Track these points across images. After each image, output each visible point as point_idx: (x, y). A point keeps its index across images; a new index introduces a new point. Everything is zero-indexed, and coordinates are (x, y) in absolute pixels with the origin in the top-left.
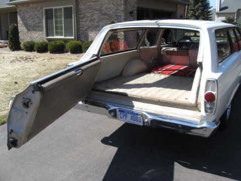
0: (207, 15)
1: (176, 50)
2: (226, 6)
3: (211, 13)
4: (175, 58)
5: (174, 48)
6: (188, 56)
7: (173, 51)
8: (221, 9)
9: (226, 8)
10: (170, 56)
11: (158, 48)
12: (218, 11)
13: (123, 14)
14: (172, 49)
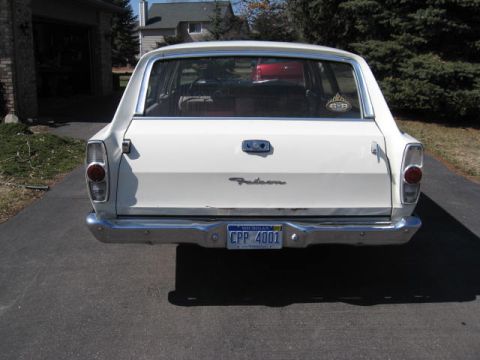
0: (127, 32)
1: (210, 100)
2: (158, 15)
3: (135, 29)
5: (205, 97)
7: (205, 103)
8: (149, 22)
9: (157, 19)
11: (170, 99)
12: (144, 24)
13: (7, 30)
14: (201, 99)
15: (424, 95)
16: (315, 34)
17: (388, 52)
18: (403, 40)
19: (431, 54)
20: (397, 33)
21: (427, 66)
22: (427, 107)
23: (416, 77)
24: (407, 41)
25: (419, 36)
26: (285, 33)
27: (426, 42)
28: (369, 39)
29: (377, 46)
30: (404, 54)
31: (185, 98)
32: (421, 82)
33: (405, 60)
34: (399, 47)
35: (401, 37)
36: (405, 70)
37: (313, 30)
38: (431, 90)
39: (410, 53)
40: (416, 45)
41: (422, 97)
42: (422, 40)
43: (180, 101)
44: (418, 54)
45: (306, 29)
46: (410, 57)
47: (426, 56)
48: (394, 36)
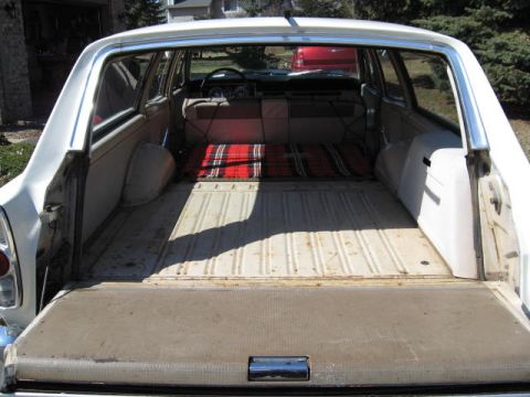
1: (226, 104)
4: (223, 127)
5: (218, 100)
6: (261, 116)
7: (218, 108)
10: (208, 121)
11: (170, 102)
12: (173, 3)
14: (213, 102)
15: (508, 84)
16: (369, 10)
17: (462, 30)
18: (480, 14)
19: (517, 32)
20: (473, 6)
21: (513, 47)
22: (512, 99)
23: (498, 61)
24: (487, 16)
25: (502, 10)
26: (332, 10)
27: (511, 17)
28: (436, 15)
29: (448, 22)
30: (482, 32)
31: (191, 101)
32: (506, 69)
33: (483, 40)
34: (476, 24)
35: (479, 11)
36: (484, 53)
37: (367, 5)
38: (518, 78)
39: (489, 30)
40: (497, 21)
41: (506, 88)
42: (506, 14)
43: (184, 106)
44: (500, 32)
45: (358, 4)
46: (489, 36)
47: (510, 35)
48: (469, 10)
